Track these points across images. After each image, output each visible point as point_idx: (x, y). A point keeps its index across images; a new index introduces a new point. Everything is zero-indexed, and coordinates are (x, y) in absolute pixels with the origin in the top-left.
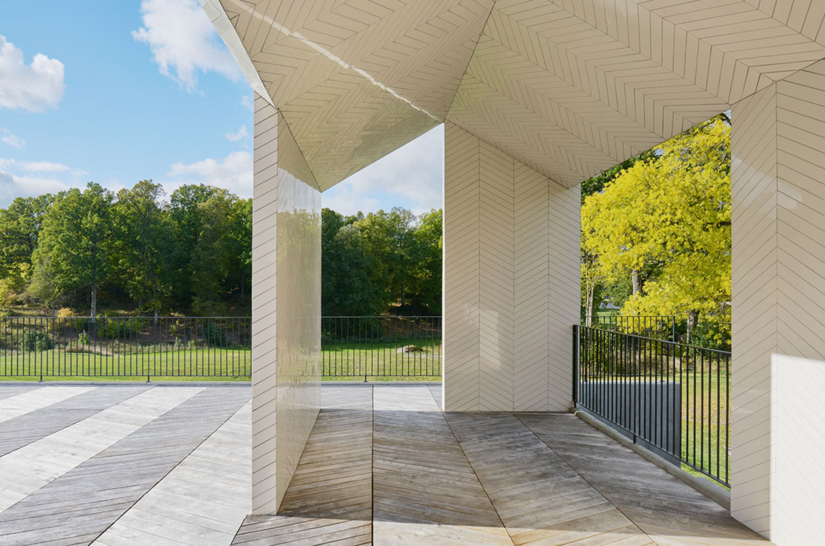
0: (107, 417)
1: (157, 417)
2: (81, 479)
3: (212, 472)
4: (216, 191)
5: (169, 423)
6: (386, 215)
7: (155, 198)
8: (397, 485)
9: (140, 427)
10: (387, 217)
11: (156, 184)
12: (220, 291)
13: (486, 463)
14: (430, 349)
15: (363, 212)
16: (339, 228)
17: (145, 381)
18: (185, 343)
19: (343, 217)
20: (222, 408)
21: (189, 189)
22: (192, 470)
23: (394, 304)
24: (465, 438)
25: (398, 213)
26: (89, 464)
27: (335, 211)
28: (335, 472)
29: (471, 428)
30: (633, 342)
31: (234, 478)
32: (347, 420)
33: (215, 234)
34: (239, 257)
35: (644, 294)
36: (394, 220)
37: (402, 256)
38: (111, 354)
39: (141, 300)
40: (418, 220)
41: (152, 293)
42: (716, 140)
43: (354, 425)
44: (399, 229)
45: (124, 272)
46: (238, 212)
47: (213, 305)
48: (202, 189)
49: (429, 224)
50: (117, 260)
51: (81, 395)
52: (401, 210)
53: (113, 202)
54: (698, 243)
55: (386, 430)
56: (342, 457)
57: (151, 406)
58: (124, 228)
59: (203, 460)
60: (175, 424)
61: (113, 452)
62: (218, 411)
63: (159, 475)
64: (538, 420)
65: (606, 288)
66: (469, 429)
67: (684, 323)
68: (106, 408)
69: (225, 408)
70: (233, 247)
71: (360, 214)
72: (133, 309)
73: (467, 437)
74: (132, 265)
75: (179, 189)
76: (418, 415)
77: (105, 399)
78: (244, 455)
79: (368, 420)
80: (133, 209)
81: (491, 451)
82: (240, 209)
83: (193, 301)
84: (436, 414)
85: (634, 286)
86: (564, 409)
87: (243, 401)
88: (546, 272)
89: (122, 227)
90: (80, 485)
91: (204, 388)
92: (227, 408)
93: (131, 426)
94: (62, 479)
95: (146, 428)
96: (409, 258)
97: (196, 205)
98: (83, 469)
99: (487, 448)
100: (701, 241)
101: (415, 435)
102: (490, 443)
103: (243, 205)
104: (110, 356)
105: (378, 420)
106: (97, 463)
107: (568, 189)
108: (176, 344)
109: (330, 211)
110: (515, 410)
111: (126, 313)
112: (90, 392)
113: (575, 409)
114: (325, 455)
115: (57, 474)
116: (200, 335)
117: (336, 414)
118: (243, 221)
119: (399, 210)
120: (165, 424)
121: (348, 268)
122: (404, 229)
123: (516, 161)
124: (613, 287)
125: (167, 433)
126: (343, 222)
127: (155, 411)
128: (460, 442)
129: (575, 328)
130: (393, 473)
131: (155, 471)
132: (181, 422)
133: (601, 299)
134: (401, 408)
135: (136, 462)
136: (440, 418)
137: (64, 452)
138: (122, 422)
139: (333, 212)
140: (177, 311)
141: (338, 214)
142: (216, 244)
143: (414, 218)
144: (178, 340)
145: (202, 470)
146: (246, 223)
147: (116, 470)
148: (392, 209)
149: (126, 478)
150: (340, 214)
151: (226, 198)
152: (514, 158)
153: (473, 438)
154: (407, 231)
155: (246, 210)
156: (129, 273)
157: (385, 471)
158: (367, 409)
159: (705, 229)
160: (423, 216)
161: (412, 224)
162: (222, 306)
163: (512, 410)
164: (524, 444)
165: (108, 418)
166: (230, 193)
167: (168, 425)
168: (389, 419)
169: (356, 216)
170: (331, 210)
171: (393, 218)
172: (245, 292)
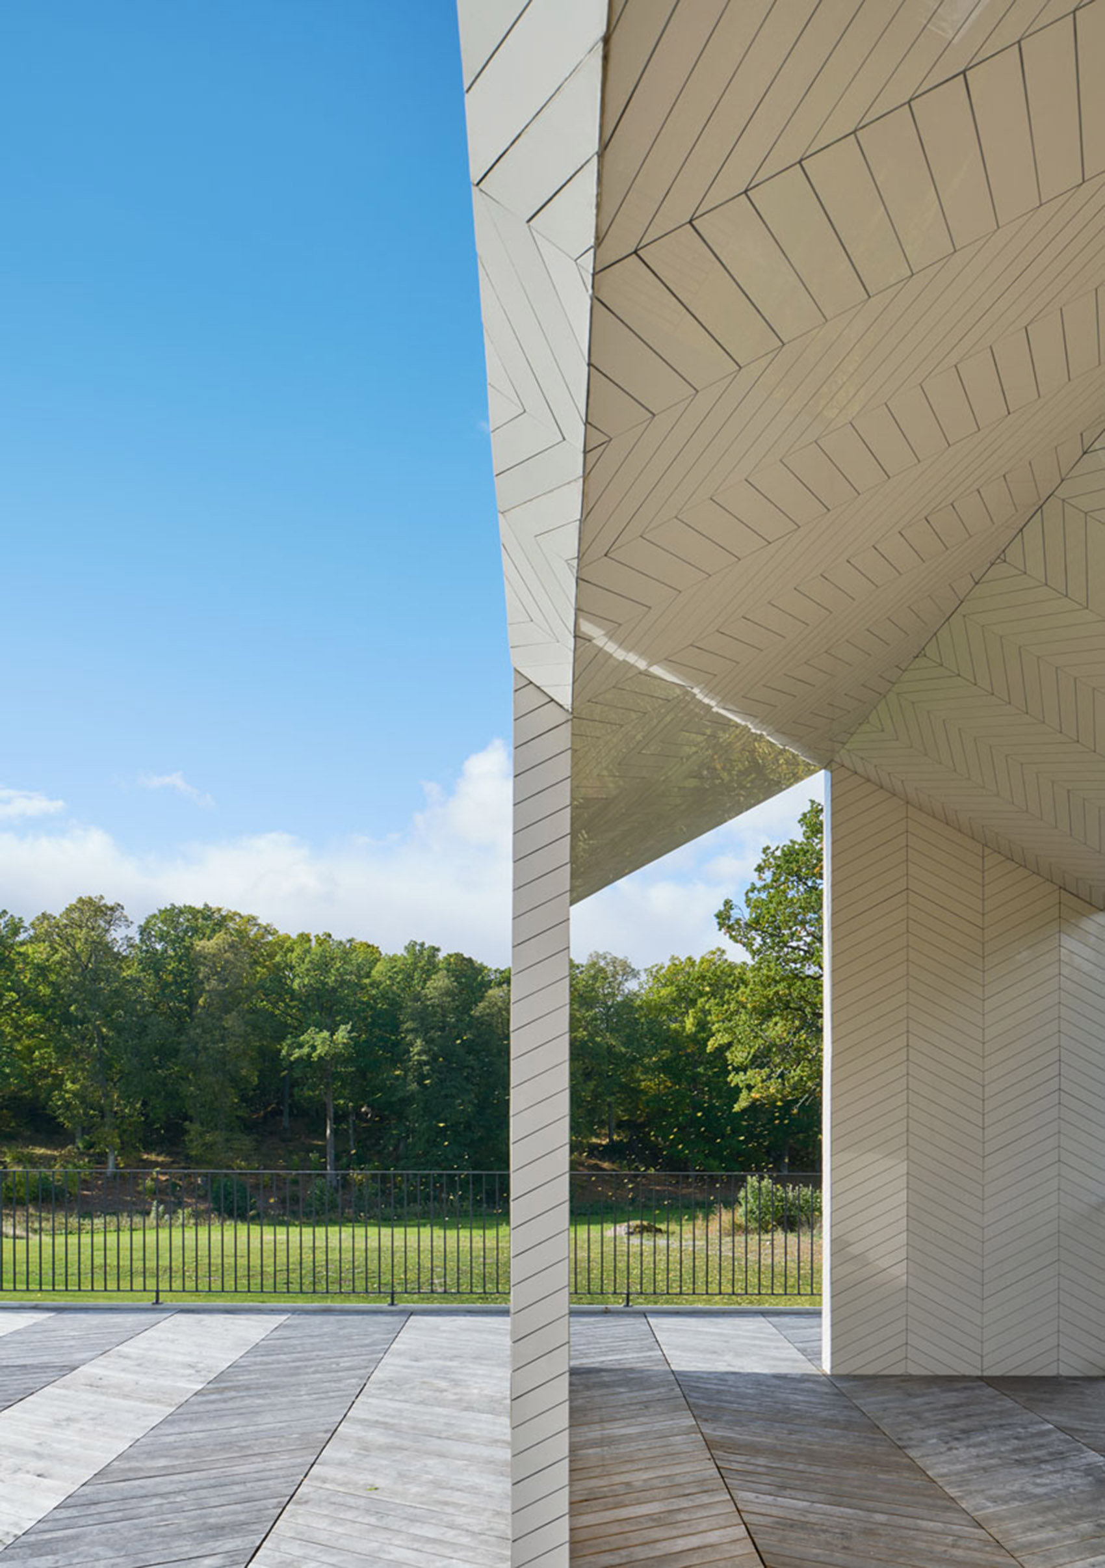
0: (91, 1386)
1: (200, 1387)
2: (76, 1538)
3: (373, 1520)
4: (232, 919)
5: (232, 1399)
6: (578, 967)
7: (107, 931)
8: (817, 1555)
9: (173, 1409)
10: (581, 973)
11: (110, 903)
12: (239, 1113)
13: (994, 1500)
14: (674, 1227)
16: (486, 991)
17: (150, 1303)
18: (172, 1212)
20: (338, 1364)
21: (181, 912)
22: (326, 1516)
23: (594, 1140)
24: (910, 1439)
25: (602, 963)
26: (83, 1500)
27: (474, 958)
28: (657, 1521)
29: (909, 1413)
31: (431, 1535)
32: (625, 1395)
33: (228, 1001)
34: (279, 1046)
36: (595, 978)
37: (610, 1048)
38: (24, 1234)
39: (79, 1128)
40: (643, 977)
41: (103, 1117)
43: (646, 1405)
44: (605, 995)
45: (43, 1074)
46: (278, 959)
47: (227, 1140)
48: (207, 914)
49: (665, 985)
50: (30, 1050)
51: (16, 1332)
52: (609, 957)
53: (22, 936)
55: (725, 1418)
56: (656, 1483)
57: (179, 1358)
58: (44, 990)
59: (341, 1489)
60: (248, 1402)
61: (130, 1470)
62: (330, 1371)
63: (254, 1527)
66: (907, 1418)
68: (84, 1362)
69: (345, 1363)
70: (267, 1027)
72: (63, 1147)
73: (912, 1435)
74: (61, 1061)
75: (157, 912)
76: (778, 1382)
77: (72, 1343)
78: (431, 1477)
79: (672, 1394)
80: (63, 952)
81: (985, 1469)
82: (281, 953)
83: (186, 1132)
84: (815, 1382)
87: (379, 1348)
89: (41, 987)
90: (78, 1555)
91: (282, 1318)
92: (348, 1364)
93: (150, 1406)
94: (32, 1538)
95: (183, 1414)
96: (623, 1050)
97: (192, 944)
98: (74, 1512)
99: (974, 1463)
101: (796, 1432)
102: (973, 1451)
103: (287, 944)
104: (22, 1238)
105: (695, 1395)
106: (103, 1497)
108: (153, 1214)
109: (465, 959)
110: (985, 1374)
111: (49, 1152)
112: (35, 1324)
114: (617, 1479)
115: (16, 1524)
116: (203, 1198)
117: (594, 1379)
118: (286, 977)
119: (605, 958)
120: (225, 1401)
122: (614, 995)
125: (236, 1423)
126: (490, 981)
127: (192, 1371)
128: (905, 1447)
130: (792, 1526)
131: (242, 1517)
132: (259, 1396)
134: (729, 1365)
135: (192, 1495)
136: (827, 1390)
137: (17, 1470)
138: (126, 1396)
139: (470, 960)
140: (154, 1150)
141: (481, 964)
142: (230, 1021)
143: (635, 974)
144: (158, 1207)
145: (350, 1515)
146: (292, 981)
147: (151, 1514)
148: (591, 955)
149: (179, 1535)
150: (485, 964)
151: (253, 932)
152: (985, 845)
153: (929, 1438)
154: (619, 999)
155: (295, 954)
156: (55, 1076)
157: (770, 1519)
158: (656, 1368)
160: (654, 970)
161: (631, 986)
162: (246, 1142)
163: (979, 1374)
164: (1051, 1454)
165: (94, 1386)
166: (259, 921)
167: (230, 1405)
170: (466, 956)
171: (592, 972)
172: (291, 1114)
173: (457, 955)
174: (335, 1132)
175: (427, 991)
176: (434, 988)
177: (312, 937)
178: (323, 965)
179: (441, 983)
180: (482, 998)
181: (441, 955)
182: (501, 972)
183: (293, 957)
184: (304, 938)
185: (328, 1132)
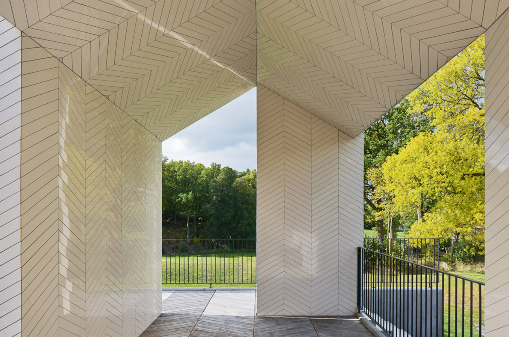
15: (250, 169)
16: (235, 179)
19: (238, 172)
27: (232, 168)
30: (418, 252)
35: (424, 221)
42: (471, 119)
54: (458, 188)
64: (327, 325)
65: (402, 217)
67: (449, 240)
70: (169, 191)
71: (248, 170)
79: (192, 325)
85: (418, 215)
86: (350, 314)
88: (336, 205)
100: (460, 186)
103: (175, 164)
105: (200, 325)
107: (354, 138)
110: (312, 315)
113: (359, 314)
117: (171, 318)
118: (175, 175)
121: (241, 204)
123: (313, 116)
124: (407, 217)
126: (237, 176)
129: (359, 249)
133: (400, 224)
136: (249, 322)
139: (231, 169)
141: (235, 170)
150: (236, 170)
152: (312, 114)
155: (177, 167)
158: (197, 314)
159: (463, 178)
163: (309, 315)
168: (209, 324)
169: (246, 172)
170: (230, 167)
172: (177, 220)
173: (227, 167)
174: (190, 226)
175: (218, 179)
176: (220, 178)
177: (184, 162)
178: (185, 171)
179: (221, 177)
180: (234, 181)
181: (222, 167)
182: (241, 173)
183: (176, 169)
184: (181, 162)
185: (187, 225)
